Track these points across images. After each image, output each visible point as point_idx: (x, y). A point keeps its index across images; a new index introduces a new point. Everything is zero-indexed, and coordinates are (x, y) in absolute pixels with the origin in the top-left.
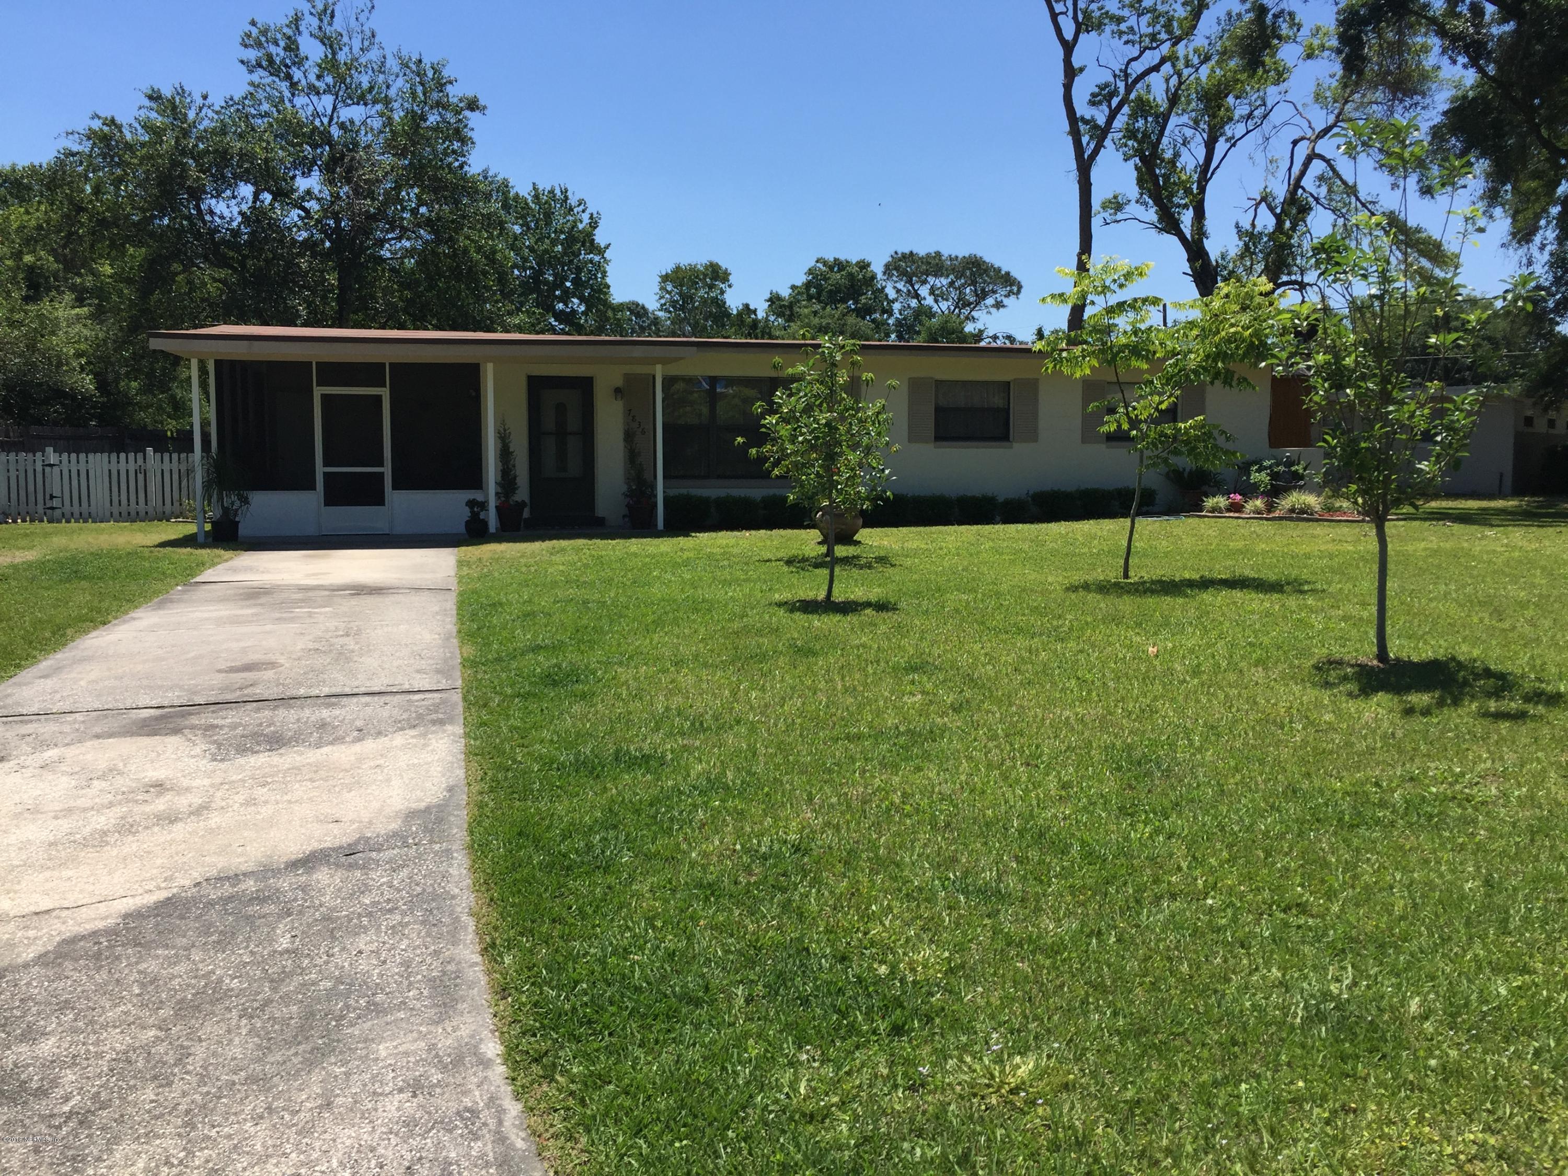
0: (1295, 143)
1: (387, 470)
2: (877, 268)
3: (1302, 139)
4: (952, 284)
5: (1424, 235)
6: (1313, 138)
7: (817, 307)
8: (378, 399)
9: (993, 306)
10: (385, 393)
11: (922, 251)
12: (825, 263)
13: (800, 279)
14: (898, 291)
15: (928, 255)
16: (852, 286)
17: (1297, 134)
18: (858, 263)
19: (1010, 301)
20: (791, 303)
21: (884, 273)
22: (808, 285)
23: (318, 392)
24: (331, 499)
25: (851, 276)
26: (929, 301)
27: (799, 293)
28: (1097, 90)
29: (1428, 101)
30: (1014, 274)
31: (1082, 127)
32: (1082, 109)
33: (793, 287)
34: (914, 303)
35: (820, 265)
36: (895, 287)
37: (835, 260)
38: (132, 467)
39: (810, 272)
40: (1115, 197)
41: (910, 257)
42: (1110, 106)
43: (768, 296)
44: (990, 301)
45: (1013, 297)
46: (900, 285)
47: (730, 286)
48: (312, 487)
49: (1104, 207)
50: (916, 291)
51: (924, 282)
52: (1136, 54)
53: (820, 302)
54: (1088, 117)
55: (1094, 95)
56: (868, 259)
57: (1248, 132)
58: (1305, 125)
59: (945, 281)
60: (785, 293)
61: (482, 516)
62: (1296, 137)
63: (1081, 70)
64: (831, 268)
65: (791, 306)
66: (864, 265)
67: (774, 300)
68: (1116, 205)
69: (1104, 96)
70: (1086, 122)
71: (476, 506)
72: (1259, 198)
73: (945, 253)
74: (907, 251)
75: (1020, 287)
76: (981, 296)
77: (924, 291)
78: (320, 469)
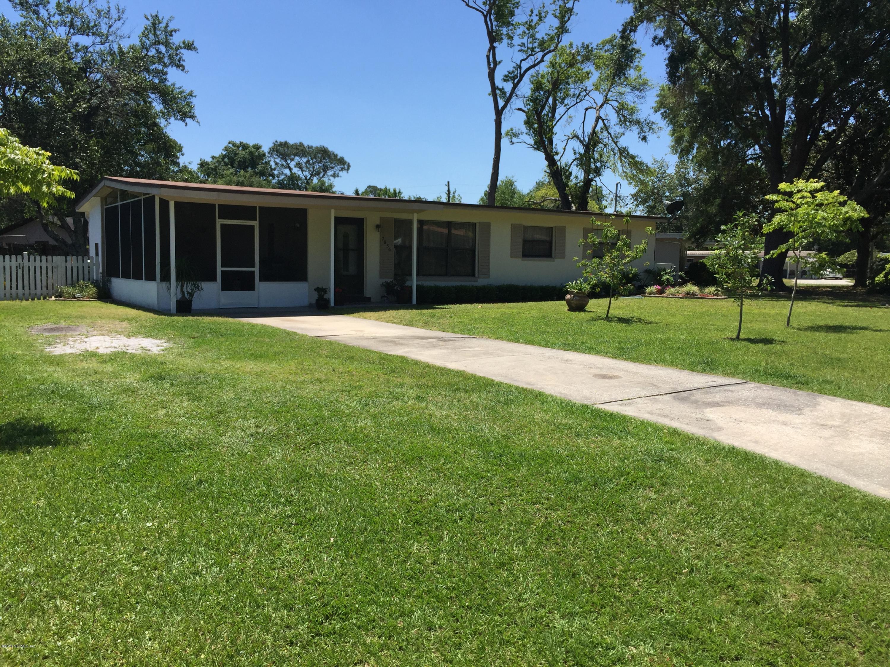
0: (587, 109)
1: (256, 270)
2: (265, 149)
3: (591, 108)
4: (308, 161)
5: (640, 160)
6: (598, 108)
7: (232, 170)
8: (253, 227)
9: (332, 176)
10: (256, 224)
11: (291, 142)
12: (234, 145)
13: (218, 152)
14: (277, 164)
15: (296, 145)
16: (252, 158)
17: (589, 105)
18: (254, 146)
19: (343, 174)
20: (216, 167)
21: (269, 153)
22: (224, 157)
23: (219, 222)
24: (226, 287)
25: (251, 153)
26: (296, 170)
27: (217, 161)
28: (507, 73)
29: (642, 94)
30: (346, 159)
31: (498, 92)
32: (499, 83)
33: (213, 157)
34: (287, 171)
35: (231, 145)
36: (275, 161)
37: (241, 143)
38: (14, 264)
39: (226, 149)
40: (512, 129)
41: (285, 144)
42: (513, 83)
43: (199, 162)
44: (330, 173)
45: (345, 172)
46: (278, 160)
47: (183, 155)
48: (214, 279)
49: (507, 134)
50: (288, 164)
51: (292, 160)
52: (525, 57)
53: (233, 167)
54: (500, 87)
55: (506, 76)
56: (260, 143)
57: (577, 103)
58: (592, 101)
59: (305, 160)
60: (209, 160)
61: (326, 296)
62: (587, 107)
63: (500, 62)
64: (238, 147)
65: (215, 169)
66: (257, 147)
67: (203, 165)
68: (513, 134)
69: (511, 78)
70: (499, 89)
71: (321, 291)
72: (571, 137)
73: (306, 144)
74: (283, 141)
75: (349, 166)
76: (325, 169)
77: (292, 164)
78: (219, 269)
